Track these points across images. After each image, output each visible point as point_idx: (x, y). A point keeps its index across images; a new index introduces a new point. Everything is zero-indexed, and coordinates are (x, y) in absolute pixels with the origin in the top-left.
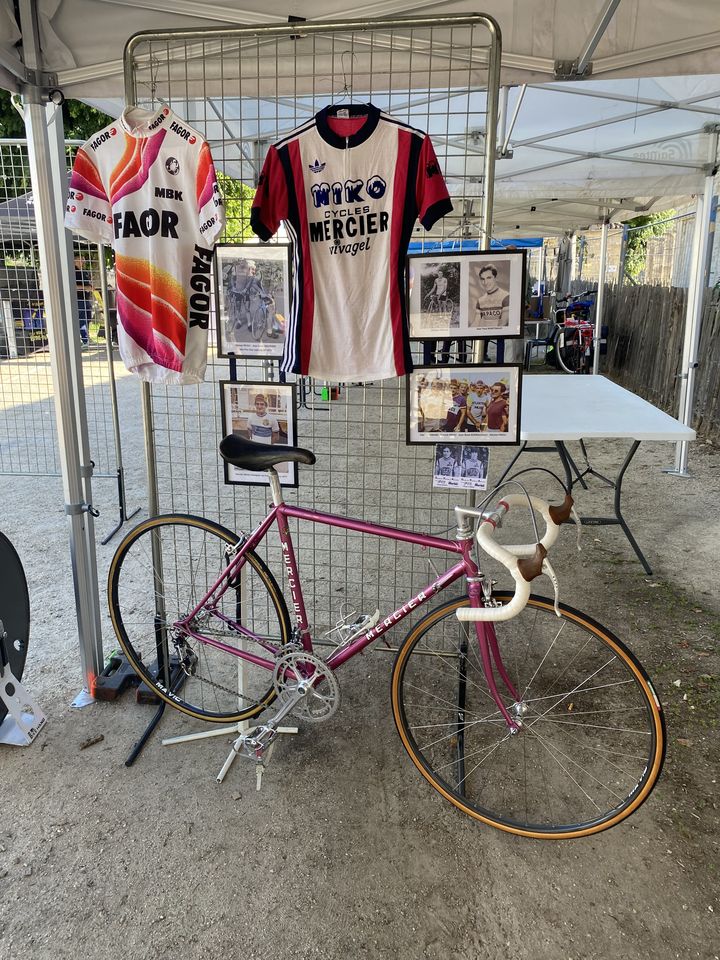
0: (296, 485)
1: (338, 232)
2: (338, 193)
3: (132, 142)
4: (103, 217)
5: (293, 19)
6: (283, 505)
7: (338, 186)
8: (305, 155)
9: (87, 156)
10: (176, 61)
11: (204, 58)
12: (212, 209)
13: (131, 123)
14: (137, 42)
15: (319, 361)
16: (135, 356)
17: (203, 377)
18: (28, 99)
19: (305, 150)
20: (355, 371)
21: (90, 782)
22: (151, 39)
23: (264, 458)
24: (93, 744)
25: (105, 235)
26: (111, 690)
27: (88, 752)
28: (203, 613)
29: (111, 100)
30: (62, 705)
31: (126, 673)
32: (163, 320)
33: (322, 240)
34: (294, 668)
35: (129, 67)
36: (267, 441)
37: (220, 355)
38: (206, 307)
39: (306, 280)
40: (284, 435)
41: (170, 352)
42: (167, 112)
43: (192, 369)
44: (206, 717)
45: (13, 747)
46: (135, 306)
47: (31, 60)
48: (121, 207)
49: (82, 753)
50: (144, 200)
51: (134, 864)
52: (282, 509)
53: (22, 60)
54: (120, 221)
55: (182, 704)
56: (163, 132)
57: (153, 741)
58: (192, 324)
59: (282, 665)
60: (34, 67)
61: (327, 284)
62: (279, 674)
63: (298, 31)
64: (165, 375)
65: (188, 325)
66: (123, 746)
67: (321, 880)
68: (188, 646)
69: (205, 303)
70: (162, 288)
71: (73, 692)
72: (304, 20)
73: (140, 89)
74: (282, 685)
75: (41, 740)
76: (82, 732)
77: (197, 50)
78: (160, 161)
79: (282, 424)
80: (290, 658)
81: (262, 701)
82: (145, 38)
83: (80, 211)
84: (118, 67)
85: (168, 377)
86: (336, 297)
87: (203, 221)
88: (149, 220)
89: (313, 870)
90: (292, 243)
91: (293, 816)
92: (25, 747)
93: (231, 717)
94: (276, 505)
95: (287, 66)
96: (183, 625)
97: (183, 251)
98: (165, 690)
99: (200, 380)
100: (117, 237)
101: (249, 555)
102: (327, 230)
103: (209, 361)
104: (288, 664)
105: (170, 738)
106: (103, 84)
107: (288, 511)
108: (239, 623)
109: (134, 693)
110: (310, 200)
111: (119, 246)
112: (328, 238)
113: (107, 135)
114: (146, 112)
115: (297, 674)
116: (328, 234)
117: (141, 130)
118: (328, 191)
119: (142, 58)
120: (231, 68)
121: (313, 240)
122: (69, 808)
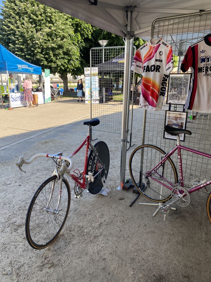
0: (184, 141)
1: (207, 70)
2: (208, 59)
3: (151, 47)
4: (141, 67)
5: (201, 11)
6: (180, 145)
7: (209, 57)
8: (199, 49)
9: (139, 52)
10: (165, 25)
11: (173, 24)
12: (170, 64)
13: (152, 43)
14: (156, 22)
15: (196, 106)
16: (144, 103)
17: (161, 109)
18: (127, 38)
19: (200, 47)
20: (207, 110)
21: (121, 208)
22: (160, 20)
23: (176, 132)
24: (122, 199)
25: (141, 71)
26: (127, 188)
27: (120, 201)
28: (153, 172)
29: (147, 37)
30: (115, 189)
31: (130, 184)
32: (153, 94)
33: (201, 72)
34: (178, 191)
35: (153, 28)
36: (177, 127)
37: (167, 103)
38: (165, 91)
39: (195, 83)
40: (182, 126)
41: (153, 102)
42: (161, 39)
43: (159, 107)
44: (151, 200)
45: (104, 195)
46: (146, 90)
47: (129, 29)
48: (146, 64)
49: (119, 201)
50: (153, 62)
51: (131, 229)
52: (180, 147)
53: (127, 29)
54: (145, 68)
55: (144, 194)
56: (160, 45)
57: (136, 202)
58: (160, 95)
59: (174, 189)
60: (129, 30)
61: (201, 85)
62: (173, 192)
63: (202, 14)
64: (151, 108)
65: (159, 95)
66: (129, 202)
67: (180, 248)
68: (149, 179)
69: (164, 89)
70: (154, 86)
71: (117, 186)
72: (204, 10)
73: (155, 34)
74: (174, 195)
75: (110, 195)
76: (119, 196)
77: (172, 22)
78: (158, 52)
79: (182, 123)
80: (177, 188)
81: (167, 198)
82: (158, 20)
83: (135, 65)
84: (150, 28)
85: (152, 109)
86: (204, 88)
87: (167, 67)
88: (153, 67)
89: (178, 245)
90: (192, 73)
91: (173, 230)
92: (106, 196)
93: (158, 201)
94: (178, 145)
95: (197, 24)
96: (148, 174)
97: (161, 75)
98: (141, 190)
99: (160, 110)
100: (144, 72)
101: (168, 158)
102: (203, 69)
103: (163, 105)
104: (176, 189)
105: (141, 203)
106: (145, 33)
107: (181, 147)
108: (163, 176)
109: (132, 190)
110: (199, 61)
111: (144, 74)
112: (203, 72)
113: (145, 46)
114: (156, 39)
115: (178, 193)
116: (204, 71)
117: (154, 44)
118: (205, 58)
119: (156, 25)
120: (181, 26)
121: (198, 72)
122: (116, 212)
